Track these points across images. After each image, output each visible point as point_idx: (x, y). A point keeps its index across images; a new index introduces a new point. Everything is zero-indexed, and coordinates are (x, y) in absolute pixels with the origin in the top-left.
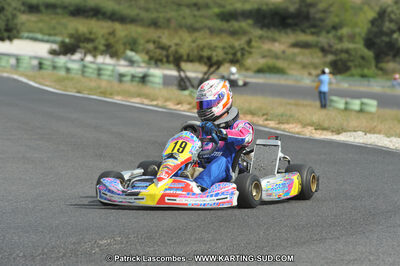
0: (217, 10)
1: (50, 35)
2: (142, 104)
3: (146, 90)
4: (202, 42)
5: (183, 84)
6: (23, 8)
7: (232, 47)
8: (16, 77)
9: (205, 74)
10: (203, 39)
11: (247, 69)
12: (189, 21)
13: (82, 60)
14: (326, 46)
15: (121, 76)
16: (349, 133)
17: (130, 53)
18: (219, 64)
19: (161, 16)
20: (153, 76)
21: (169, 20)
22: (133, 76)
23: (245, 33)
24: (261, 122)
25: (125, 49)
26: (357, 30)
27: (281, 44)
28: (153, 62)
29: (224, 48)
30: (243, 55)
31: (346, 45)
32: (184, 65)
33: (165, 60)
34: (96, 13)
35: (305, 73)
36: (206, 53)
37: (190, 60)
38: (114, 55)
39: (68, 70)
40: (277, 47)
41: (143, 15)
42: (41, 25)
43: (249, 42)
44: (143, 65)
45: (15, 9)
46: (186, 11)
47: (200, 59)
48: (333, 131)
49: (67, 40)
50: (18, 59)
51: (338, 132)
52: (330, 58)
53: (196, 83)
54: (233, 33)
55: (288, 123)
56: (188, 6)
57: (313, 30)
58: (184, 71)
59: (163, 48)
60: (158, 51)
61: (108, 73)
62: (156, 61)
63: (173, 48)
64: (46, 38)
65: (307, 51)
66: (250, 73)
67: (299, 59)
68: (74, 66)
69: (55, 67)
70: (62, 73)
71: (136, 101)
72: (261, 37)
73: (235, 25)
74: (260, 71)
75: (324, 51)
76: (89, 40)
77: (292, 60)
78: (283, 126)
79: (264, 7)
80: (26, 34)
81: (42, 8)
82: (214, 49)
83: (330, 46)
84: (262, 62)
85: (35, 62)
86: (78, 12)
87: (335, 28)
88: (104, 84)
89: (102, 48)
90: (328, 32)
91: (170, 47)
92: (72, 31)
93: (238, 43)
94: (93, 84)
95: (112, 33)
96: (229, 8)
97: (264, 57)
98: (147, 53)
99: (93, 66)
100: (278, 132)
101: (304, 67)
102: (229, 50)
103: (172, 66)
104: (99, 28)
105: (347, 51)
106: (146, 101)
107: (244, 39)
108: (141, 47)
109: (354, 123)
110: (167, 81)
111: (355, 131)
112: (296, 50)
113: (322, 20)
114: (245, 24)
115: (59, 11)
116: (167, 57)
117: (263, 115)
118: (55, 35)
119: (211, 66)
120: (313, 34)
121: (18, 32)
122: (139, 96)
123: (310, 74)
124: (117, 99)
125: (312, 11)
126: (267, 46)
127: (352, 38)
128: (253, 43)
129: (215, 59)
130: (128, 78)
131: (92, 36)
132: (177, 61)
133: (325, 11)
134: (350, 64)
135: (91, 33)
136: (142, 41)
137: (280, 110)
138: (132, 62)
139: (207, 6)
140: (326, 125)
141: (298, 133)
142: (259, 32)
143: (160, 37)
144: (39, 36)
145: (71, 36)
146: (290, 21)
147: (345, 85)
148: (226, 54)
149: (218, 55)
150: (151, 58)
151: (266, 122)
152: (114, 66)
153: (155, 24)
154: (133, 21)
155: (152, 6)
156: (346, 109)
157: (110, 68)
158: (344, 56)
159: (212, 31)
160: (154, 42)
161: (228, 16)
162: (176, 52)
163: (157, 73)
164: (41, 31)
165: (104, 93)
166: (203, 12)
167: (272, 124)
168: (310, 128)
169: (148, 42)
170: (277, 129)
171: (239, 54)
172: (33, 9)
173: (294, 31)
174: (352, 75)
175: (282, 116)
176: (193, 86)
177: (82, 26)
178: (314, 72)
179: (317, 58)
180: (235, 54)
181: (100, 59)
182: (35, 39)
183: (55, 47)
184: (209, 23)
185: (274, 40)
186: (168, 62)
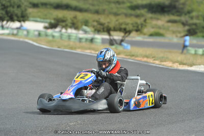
0: (129, 4)
1: (44, 19)
2: (91, 53)
3: (93, 46)
4: (121, 21)
5: (112, 42)
6: (30, 5)
7: (136, 23)
8: (27, 40)
9: (123, 37)
10: (122, 19)
11: (145, 34)
12: (115, 10)
13: (60, 31)
14: (185, 22)
15: (80, 39)
16: (196, 66)
17: (85, 27)
18: (130, 32)
19: (100, 8)
20: (96, 38)
21: (104, 10)
22: (86, 39)
23: (143, 16)
24: (151, 61)
25: (82, 25)
26: (200, 13)
27: (161, 21)
28: (96, 32)
29: (132, 24)
30: (142, 27)
31: (195, 21)
32: (112, 33)
33: (102, 30)
34: (67, 7)
35: (174, 36)
36: (123, 26)
37: (115, 30)
38: (77, 28)
39: (53, 36)
40: (160, 23)
41: (91, 8)
42: (39, 14)
43: (145, 21)
44: (91, 33)
45: (26, 6)
46: (113, 5)
47: (120, 30)
48: (188, 65)
49: (53, 21)
50: (28, 31)
51: (191, 66)
52: (187, 28)
53: (118, 42)
54: (137, 16)
55: (165, 61)
56: (114, 3)
57: (178, 14)
58: (112, 36)
59: (101, 24)
60: (99, 26)
61: (74, 38)
62: (98, 31)
63: (106, 24)
64: (42, 20)
65: (175, 25)
66: (146, 36)
67: (171, 29)
68: (57, 34)
69: (47, 35)
70: (51, 38)
71: (88, 52)
72: (151, 18)
73: (138, 12)
74: (151, 35)
75: (184, 24)
76: (63, 21)
77: (167, 29)
78: (163, 63)
79: (153, 3)
80: (32, 19)
81: (40, 5)
82: (127, 24)
83: (187, 22)
84: (152, 31)
85: (36, 33)
86: (58, 7)
87: (189, 12)
88: (71, 43)
89: (69, 25)
90: (186, 14)
91: (104, 24)
92: (55, 17)
93: (140, 21)
94: (66, 44)
95: (75, 17)
96: (135, 3)
97: (153, 28)
98: (94, 27)
99: (66, 34)
100: (161, 66)
101: (174, 32)
102: (135, 25)
103: (106, 33)
104: (68, 15)
105: (195, 24)
106: (93, 52)
107: (142, 19)
108: (90, 24)
109: (199, 61)
110: (103, 41)
111: (200, 65)
112: (170, 24)
113: (182, 9)
114: (143, 11)
115: (48, 6)
116: (103, 29)
117: (153, 57)
118: (46, 19)
119: (126, 33)
120: (178, 16)
121: (28, 17)
122: (89, 49)
123: (177, 36)
124: (79, 51)
125: (177, 4)
126: (154, 22)
127: (197, 17)
128: (148, 21)
129: (128, 29)
130: (84, 40)
131: (65, 19)
132: (108, 31)
133: (184, 4)
134: (197, 31)
135: (64, 17)
136: (90, 21)
137: (161, 55)
138: (86, 32)
139: (123, 3)
140: (185, 62)
141: (171, 67)
142: (150, 15)
143: (99, 19)
144: (39, 19)
145: (55, 19)
146: (166, 9)
147: (195, 42)
148: (134, 26)
149: (129, 27)
150: (95, 30)
151: (154, 61)
152: (76, 34)
153: (97, 12)
154: (86, 11)
155: (95, 3)
156: (196, 54)
157: (75, 35)
158: (194, 27)
159: (126, 15)
160: (97, 21)
161: (135, 7)
162: (108, 26)
163: (99, 37)
164: (39, 17)
165: (71, 48)
166: (122, 6)
167: (157, 62)
168: (177, 64)
169: (94, 21)
170: (160, 65)
171: (140, 27)
172: (35, 6)
173: (168, 14)
174: (198, 37)
175: (162, 57)
176: (117, 43)
177: (60, 14)
178: (179, 35)
179: (180, 28)
180: (138, 27)
181: (70, 31)
182: (36, 21)
183: (47, 25)
184: (124, 11)
185: (158, 19)
186: (104, 31)
